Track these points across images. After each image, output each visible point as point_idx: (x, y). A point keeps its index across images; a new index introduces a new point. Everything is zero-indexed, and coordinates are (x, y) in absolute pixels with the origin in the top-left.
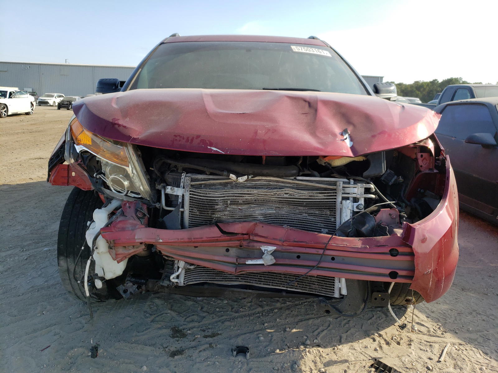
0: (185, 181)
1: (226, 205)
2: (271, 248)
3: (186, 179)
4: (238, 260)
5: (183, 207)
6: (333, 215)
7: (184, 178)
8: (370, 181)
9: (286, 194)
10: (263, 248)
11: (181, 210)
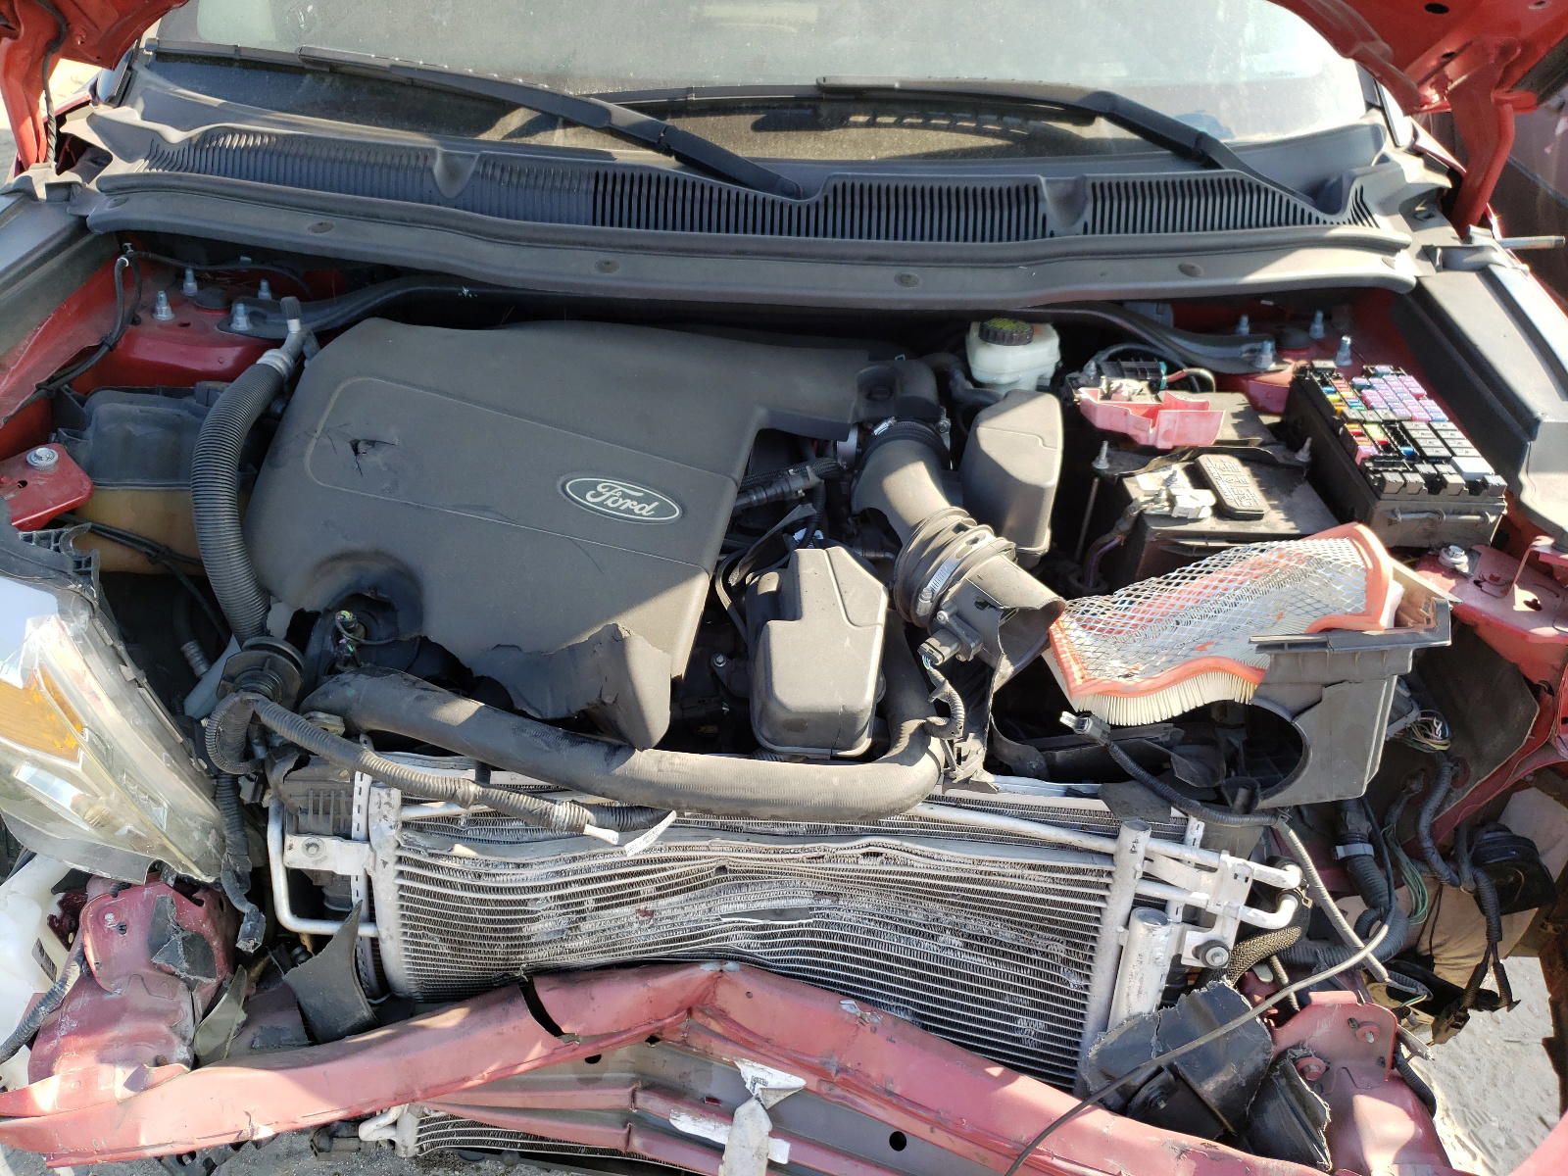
0: (373, 809)
1: (574, 917)
2: (783, 1080)
3: (375, 799)
4: (640, 1096)
5: (371, 918)
6: (1078, 965)
7: (365, 792)
8: (1288, 823)
9: (866, 855)
10: (750, 1070)
11: (366, 931)
